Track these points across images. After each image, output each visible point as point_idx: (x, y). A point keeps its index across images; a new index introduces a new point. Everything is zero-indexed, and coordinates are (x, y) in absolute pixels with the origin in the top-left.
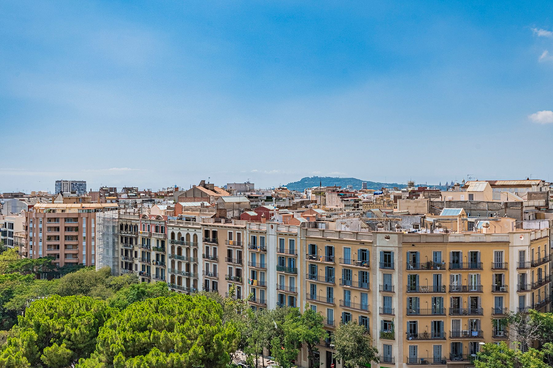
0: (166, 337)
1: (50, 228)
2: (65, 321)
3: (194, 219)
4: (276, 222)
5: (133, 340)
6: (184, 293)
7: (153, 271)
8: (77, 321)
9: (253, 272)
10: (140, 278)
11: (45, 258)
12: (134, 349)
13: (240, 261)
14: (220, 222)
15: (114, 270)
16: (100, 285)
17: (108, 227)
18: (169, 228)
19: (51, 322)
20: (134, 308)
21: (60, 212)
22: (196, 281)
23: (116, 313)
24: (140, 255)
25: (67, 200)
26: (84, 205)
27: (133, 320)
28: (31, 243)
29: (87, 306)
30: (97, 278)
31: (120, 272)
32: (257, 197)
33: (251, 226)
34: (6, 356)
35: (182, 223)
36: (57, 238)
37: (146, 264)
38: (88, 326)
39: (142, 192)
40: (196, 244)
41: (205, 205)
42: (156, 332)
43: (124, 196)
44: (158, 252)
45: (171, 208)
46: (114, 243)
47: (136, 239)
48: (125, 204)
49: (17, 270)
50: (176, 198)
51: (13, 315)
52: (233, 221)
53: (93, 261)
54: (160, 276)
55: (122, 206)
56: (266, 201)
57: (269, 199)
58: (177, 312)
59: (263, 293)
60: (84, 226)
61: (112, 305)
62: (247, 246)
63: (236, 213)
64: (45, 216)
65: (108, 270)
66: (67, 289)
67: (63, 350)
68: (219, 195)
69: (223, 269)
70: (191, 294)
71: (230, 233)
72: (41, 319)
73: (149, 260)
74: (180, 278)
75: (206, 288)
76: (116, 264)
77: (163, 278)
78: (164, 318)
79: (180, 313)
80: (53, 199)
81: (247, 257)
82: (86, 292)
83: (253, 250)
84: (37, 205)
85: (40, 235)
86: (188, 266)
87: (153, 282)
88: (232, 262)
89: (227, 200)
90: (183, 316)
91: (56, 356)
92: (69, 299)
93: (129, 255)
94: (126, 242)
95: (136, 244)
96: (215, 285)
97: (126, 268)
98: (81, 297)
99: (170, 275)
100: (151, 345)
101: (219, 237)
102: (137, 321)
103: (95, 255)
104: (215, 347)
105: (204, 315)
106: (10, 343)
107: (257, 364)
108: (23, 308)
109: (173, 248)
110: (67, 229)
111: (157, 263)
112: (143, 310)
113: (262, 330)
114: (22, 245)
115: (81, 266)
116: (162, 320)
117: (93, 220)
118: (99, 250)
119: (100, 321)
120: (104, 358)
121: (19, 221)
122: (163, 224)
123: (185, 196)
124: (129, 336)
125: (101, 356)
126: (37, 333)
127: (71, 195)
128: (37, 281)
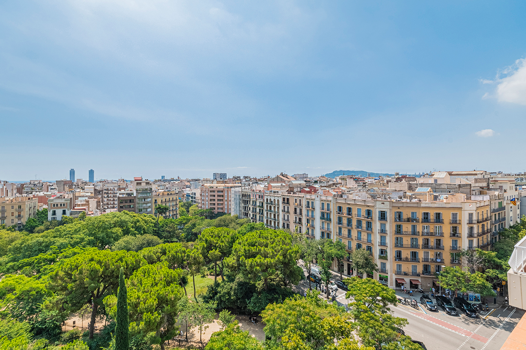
0: (264, 250)
1: (211, 195)
2: (218, 239)
3: (278, 192)
4: (319, 194)
5: (249, 250)
6: (273, 229)
7: (258, 218)
8: (223, 239)
9: (308, 220)
10: (252, 220)
11: (209, 209)
12: (249, 255)
13: (301, 214)
14: (291, 194)
15: (239, 216)
16: (233, 223)
17: (236, 195)
18: (265, 196)
19: (212, 239)
20: (249, 235)
21: (215, 188)
22: (278, 223)
23: (241, 237)
24: (251, 209)
25: (218, 182)
26: (226, 185)
27: (249, 241)
28: (203, 202)
29: (228, 233)
30: (232, 219)
31: (242, 217)
32: (309, 181)
33: (306, 196)
34: (193, 253)
35: (272, 194)
36: (214, 200)
37: (255, 214)
38: (228, 242)
39: (252, 179)
40: (278, 205)
41: (283, 185)
42: (259, 247)
43: (244, 180)
44: (260, 208)
45: (266, 187)
46: (239, 203)
47: (250, 201)
48: (245, 184)
49: (197, 214)
50: (269, 182)
51: (196, 235)
52: (297, 193)
53: (230, 212)
55: (243, 185)
56: (314, 183)
57: (316, 182)
58: (269, 238)
59: (313, 231)
60: (226, 194)
61: (239, 233)
62: (305, 206)
63: (299, 189)
64: (209, 190)
65: (237, 216)
66: (219, 224)
67: (217, 252)
68: (290, 180)
69: (292, 217)
70: (276, 229)
71: (296, 200)
72: (208, 238)
73: (256, 212)
74: (270, 221)
75: (284, 227)
76: (240, 213)
77: (262, 221)
78: (263, 240)
79: (271, 239)
80: (212, 182)
81: (304, 212)
82: (227, 226)
83: (307, 208)
84: (205, 185)
85: (207, 198)
86: (275, 215)
87: (258, 222)
88: (297, 214)
89: (294, 182)
90: (272, 240)
91: (214, 255)
92: (220, 229)
93: (247, 209)
94: (245, 203)
95: (250, 204)
96: (288, 226)
97: (245, 216)
98: (225, 228)
99: (266, 219)
100: (257, 253)
101: (290, 201)
102: (250, 241)
103: (231, 208)
104: (288, 257)
105: (283, 240)
106: (195, 248)
107: (310, 267)
108: (200, 232)
109: (267, 206)
110: (219, 196)
111: (259, 214)
112: (253, 236)
113: (312, 250)
114: (199, 203)
115: (225, 214)
116: (262, 241)
117: (230, 192)
118: (233, 207)
119: (233, 240)
120: (235, 258)
121: (198, 192)
122: (262, 194)
123: (273, 180)
124: (247, 248)
125: (234, 257)
126: (206, 244)
127: (220, 180)
128: (206, 220)
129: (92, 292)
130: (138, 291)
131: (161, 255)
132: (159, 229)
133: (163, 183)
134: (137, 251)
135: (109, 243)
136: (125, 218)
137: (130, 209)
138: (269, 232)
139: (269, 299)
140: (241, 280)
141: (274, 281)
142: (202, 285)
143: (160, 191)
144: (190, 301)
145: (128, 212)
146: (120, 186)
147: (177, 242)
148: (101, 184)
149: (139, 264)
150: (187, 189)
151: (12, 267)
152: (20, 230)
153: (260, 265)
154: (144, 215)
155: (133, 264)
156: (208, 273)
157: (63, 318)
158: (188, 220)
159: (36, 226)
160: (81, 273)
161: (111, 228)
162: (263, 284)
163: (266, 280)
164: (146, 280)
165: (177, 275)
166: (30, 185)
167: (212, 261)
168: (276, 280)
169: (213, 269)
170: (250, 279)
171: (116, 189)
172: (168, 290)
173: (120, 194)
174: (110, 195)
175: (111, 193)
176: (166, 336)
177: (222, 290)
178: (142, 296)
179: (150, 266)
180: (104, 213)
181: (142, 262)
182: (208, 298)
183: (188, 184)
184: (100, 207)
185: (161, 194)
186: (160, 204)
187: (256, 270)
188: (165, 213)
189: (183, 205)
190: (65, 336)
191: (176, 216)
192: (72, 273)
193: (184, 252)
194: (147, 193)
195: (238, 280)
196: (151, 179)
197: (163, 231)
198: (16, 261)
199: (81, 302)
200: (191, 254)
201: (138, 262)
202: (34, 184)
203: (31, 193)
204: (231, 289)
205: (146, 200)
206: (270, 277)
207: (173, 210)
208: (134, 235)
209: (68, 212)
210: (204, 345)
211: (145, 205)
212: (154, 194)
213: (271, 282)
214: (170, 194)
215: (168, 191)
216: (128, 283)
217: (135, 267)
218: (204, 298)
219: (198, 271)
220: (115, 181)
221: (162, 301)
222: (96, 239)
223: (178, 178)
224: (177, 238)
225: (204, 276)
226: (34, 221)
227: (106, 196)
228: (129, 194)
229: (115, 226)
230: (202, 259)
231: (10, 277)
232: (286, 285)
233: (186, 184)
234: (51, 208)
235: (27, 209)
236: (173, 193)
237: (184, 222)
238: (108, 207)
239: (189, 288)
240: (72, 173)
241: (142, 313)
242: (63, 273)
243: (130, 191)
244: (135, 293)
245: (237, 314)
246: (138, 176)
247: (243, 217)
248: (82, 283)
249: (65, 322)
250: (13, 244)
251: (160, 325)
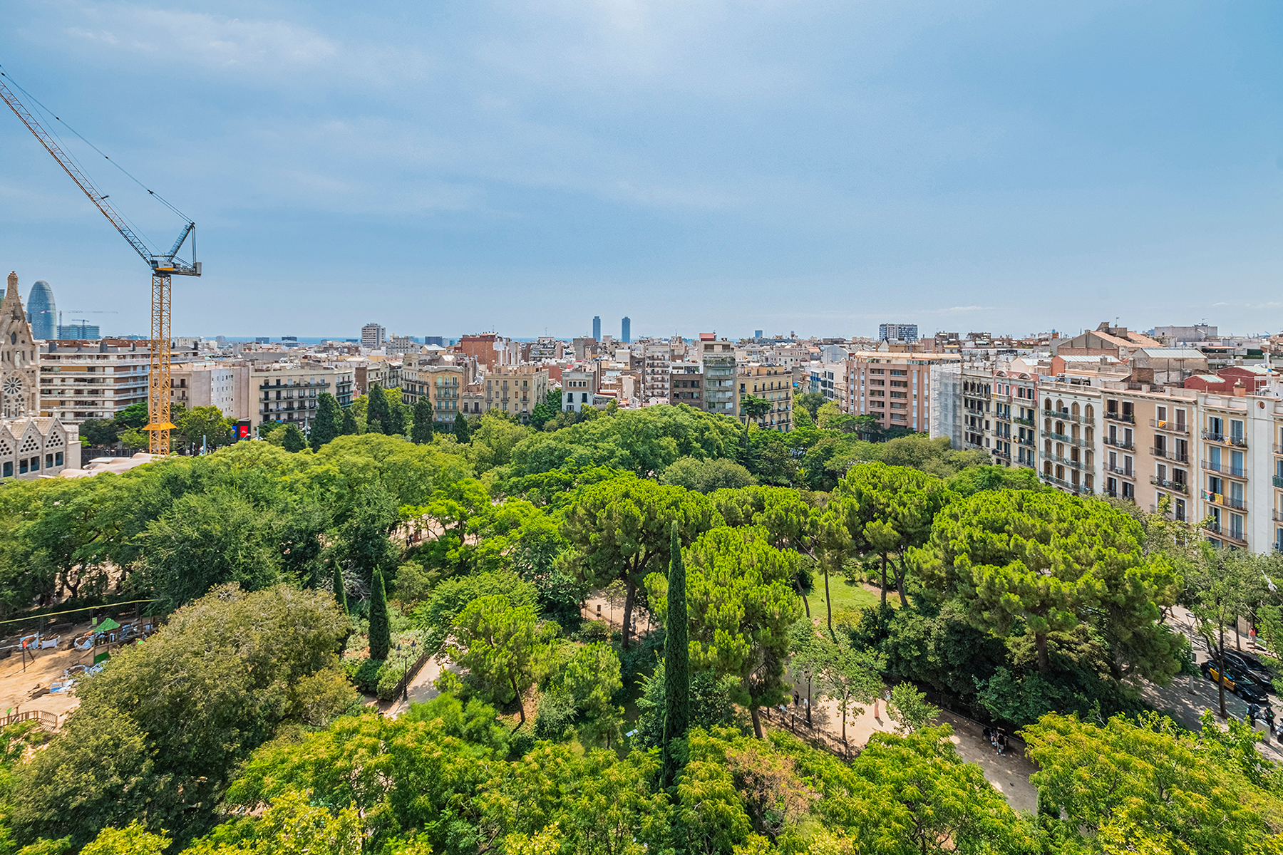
0: (1036, 550)
1: (873, 381)
2: (891, 495)
3: (1088, 382)
4: (1271, 396)
5: (984, 541)
6: (1069, 492)
7: (1015, 451)
8: (905, 498)
9: (1214, 481)
10: (994, 458)
11: (868, 415)
12: (985, 555)
13: (1183, 454)
14: (1140, 389)
15: (954, 442)
16: (935, 459)
17: (946, 385)
18: (1041, 392)
19: (874, 493)
20: (984, 498)
21: (885, 362)
22: (1089, 477)
23: (957, 499)
24: (993, 426)
25: (893, 348)
26: (914, 355)
27: (983, 513)
28: (852, 397)
29: (918, 482)
30: (932, 448)
32: (1225, 351)
33: (1208, 401)
34: (826, 520)
35: (1066, 387)
36: (882, 393)
37: (1004, 440)
38: (919, 507)
39: (997, 340)
40: (1090, 419)
41: (1109, 361)
42: (1018, 537)
43: (971, 344)
44: (1023, 426)
45: (1046, 364)
46: (955, 406)
47: (988, 404)
48: (972, 355)
49: (837, 426)
50: (1055, 349)
51: (833, 475)
52: (1167, 389)
53: (926, 427)
54: (1027, 459)
55: (967, 358)
56: (1245, 357)
57: (1255, 354)
58: (1055, 517)
59: (1237, 521)
60: (915, 381)
61: (952, 487)
62: (1200, 434)
63: (1175, 377)
64: (867, 366)
65: (946, 441)
66: (893, 457)
67: (888, 529)
68: (1138, 345)
69: (1145, 467)
70: (1081, 494)
71: (1161, 410)
72: (863, 487)
73: (1007, 435)
74: (1060, 468)
75: (1110, 490)
76: (958, 434)
77: (1031, 464)
78: (1031, 521)
79: (1061, 520)
80: (877, 346)
81: (1198, 451)
82: (917, 464)
83: (1213, 442)
84: (858, 353)
85: (862, 388)
86: (1075, 452)
87: (1015, 466)
88: (1165, 456)
89: (1152, 354)
90: (1066, 525)
91: (881, 534)
92: (897, 469)
93: (977, 425)
94: (972, 407)
95: (988, 410)
96: (1128, 490)
97: (972, 442)
98: (911, 470)
99: (1042, 461)
100: (1013, 556)
101: (1137, 412)
102: (989, 516)
103: (928, 419)
104: (1128, 587)
105: (1105, 532)
106: (830, 507)
107: (1222, 642)
108: (844, 472)
109: (1048, 422)
110: (894, 383)
111: (1020, 441)
112: (998, 503)
113: (1236, 585)
114: (842, 399)
115: (912, 431)
116: (1029, 523)
117: (926, 374)
118: (934, 414)
119: (934, 505)
120: (941, 555)
121: (839, 371)
122: (1031, 386)
123: (1070, 346)
124: (977, 534)
125: (937, 550)
126: (859, 502)
127: (899, 342)
128: (859, 442)
129: (627, 559)
130: (707, 579)
131: (754, 511)
132: (749, 450)
133: (758, 348)
134: (705, 493)
135: (654, 466)
136: (683, 419)
137: (693, 401)
138: (1057, 501)
139: (1052, 699)
140: (959, 617)
141: (1070, 649)
142: (847, 602)
143: (751, 364)
144: (819, 634)
145: (689, 408)
146: (673, 350)
147: (787, 486)
148: (642, 346)
149: (709, 522)
150: (813, 362)
151: (516, 485)
152: (526, 424)
153: (1023, 591)
154: (719, 417)
155: (698, 519)
156: (865, 576)
157: (584, 594)
158: (814, 439)
159: (547, 419)
160: (609, 517)
161: (658, 436)
162: (1032, 650)
163: (1040, 639)
164: (721, 558)
165: (787, 563)
166: (538, 347)
167: (873, 548)
168: (1079, 648)
169: (876, 568)
170: (988, 624)
171: (667, 357)
172: (767, 592)
173: (674, 368)
174: (656, 369)
175: (658, 366)
176: (761, 694)
177: (900, 629)
178: (715, 592)
179: (730, 531)
180: (647, 405)
181: (714, 517)
182: (862, 640)
183: (816, 350)
184: (639, 392)
185: (754, 372)
186: (751, 394)
187: (1008, 601)
188: (762, 416)
189: (802, 400)
190: (587, 628)
191: (787, 425)
192: (597, 514)
193: (805, 513)
194: (724, 369)
195: (947, 617)
196: (734, 338)
197: (759, 457)
198: (520, 476)
199: (610, 572)
200: (821, 521)
201: (707, 515)
202: (544, 345)
203: (540, 360)
204: (928, 632)
205: (723, 384)
206: (1056, 633)
207: (779, 410)
208: (699, 456)
209: (590, 398)
210: (854, 753)
211: (720, 395)
212: (739, 370)
213: (1060, 649)
214: (773, 372)
215: (769, 366)
216: (687, 556)
217: (701, 527)
218: (853, 636)
219: (838, 565)
220: (665, 340)
221: (754, 617)
222: (634, 455)
223: (793, 336)
224: (790, 476)
225: (852, 582)
226: (543, 410)
227: (649, 370)
228: (688, 369)
229: (665, 434)
230: (847, 539)
231: (513, 501)
232: (1116, 672)
233: (811, 351)
234: (567, 389)
235: (534, 388)
236: (780, 370)
237: (805, 440)
238: (652, 393)
239: (816, 601)
240: (597, 322)
241: (713, 628)
242: (584, 512)
243: (693, 362)
244: (700, 580)
245: (945, 706)
246: (708, 331)
247: (965, 445)
248: (611, 537)
249: (586, 602)
250: (518, 444)
251: (750, 667)
